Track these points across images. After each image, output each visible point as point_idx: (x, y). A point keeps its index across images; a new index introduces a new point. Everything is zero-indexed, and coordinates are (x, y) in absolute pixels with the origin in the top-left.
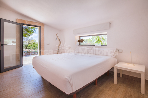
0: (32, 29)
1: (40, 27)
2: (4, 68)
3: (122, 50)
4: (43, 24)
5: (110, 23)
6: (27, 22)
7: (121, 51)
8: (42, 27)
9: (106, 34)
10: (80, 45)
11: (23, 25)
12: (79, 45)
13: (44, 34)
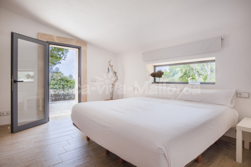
0: (59, 53)
1: (79, 48)
2: (18, 125)
3: (249, 94)
4: (85, 43)
5: (222, 39)
6: (57, 40)
7: (247, 95)
8: (83, 49)
9: (214, 61)
10: (155, 82)
11: (49, 44)
12: (153, 82)
13: (86, 62)
